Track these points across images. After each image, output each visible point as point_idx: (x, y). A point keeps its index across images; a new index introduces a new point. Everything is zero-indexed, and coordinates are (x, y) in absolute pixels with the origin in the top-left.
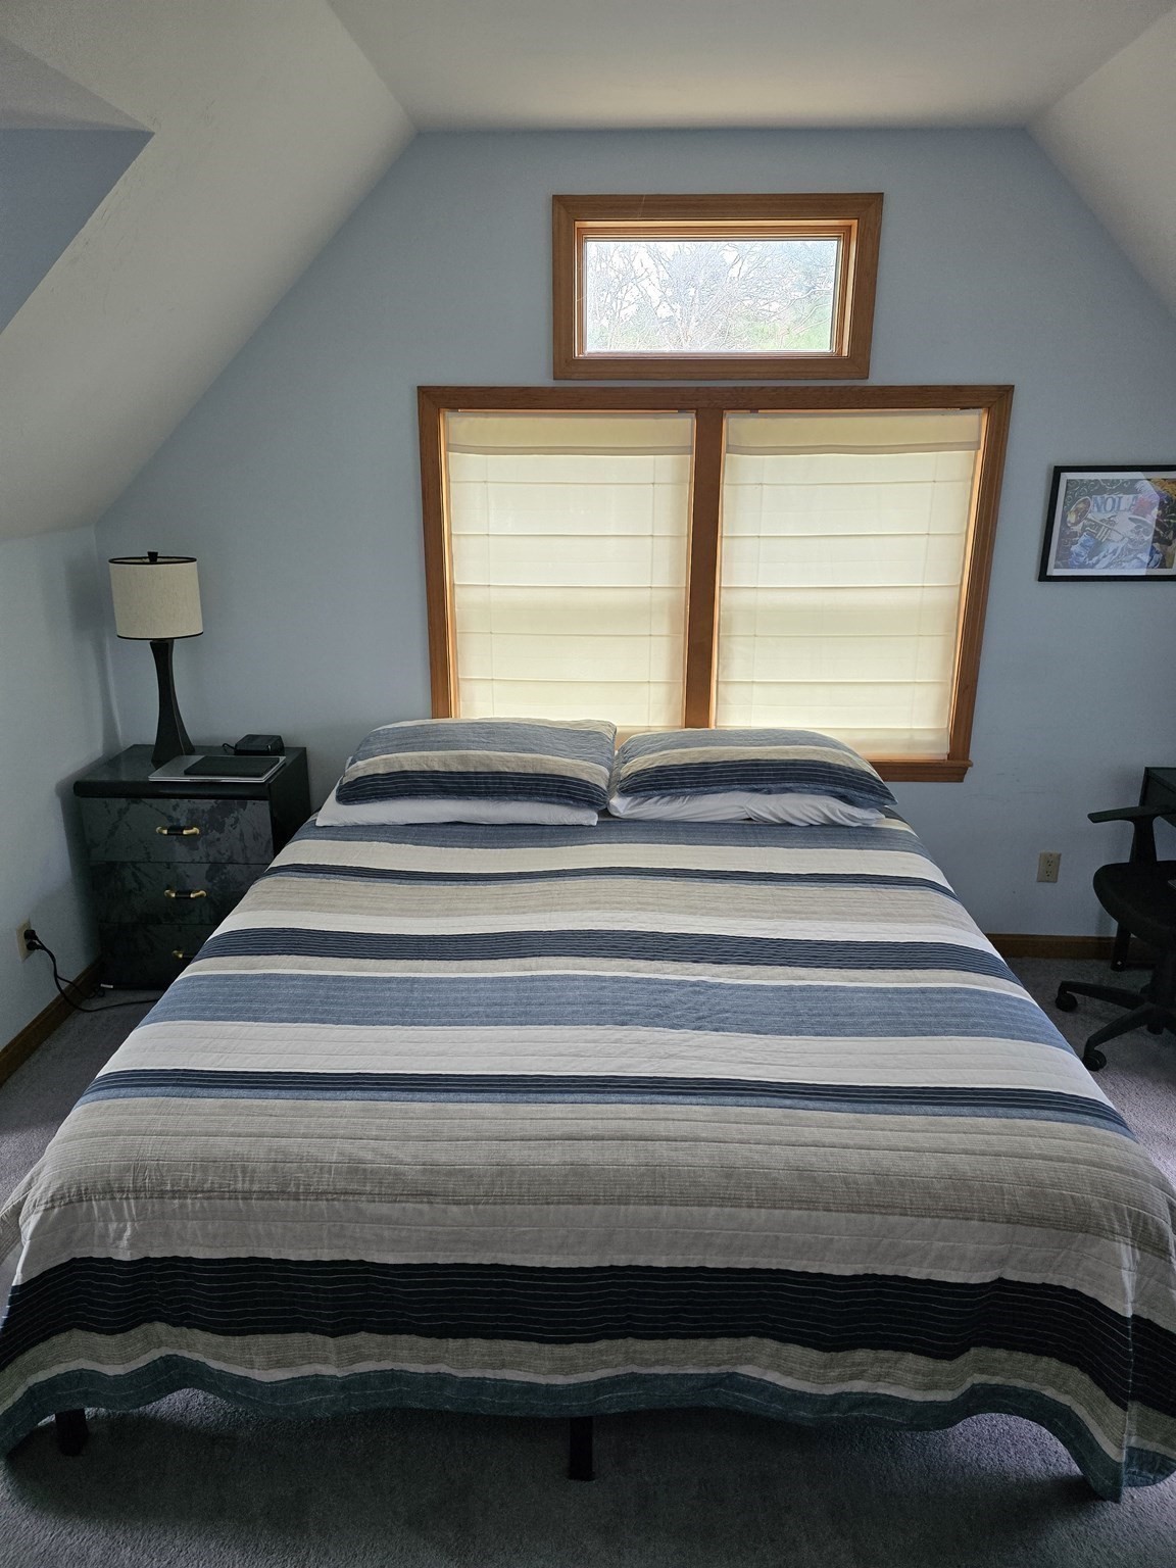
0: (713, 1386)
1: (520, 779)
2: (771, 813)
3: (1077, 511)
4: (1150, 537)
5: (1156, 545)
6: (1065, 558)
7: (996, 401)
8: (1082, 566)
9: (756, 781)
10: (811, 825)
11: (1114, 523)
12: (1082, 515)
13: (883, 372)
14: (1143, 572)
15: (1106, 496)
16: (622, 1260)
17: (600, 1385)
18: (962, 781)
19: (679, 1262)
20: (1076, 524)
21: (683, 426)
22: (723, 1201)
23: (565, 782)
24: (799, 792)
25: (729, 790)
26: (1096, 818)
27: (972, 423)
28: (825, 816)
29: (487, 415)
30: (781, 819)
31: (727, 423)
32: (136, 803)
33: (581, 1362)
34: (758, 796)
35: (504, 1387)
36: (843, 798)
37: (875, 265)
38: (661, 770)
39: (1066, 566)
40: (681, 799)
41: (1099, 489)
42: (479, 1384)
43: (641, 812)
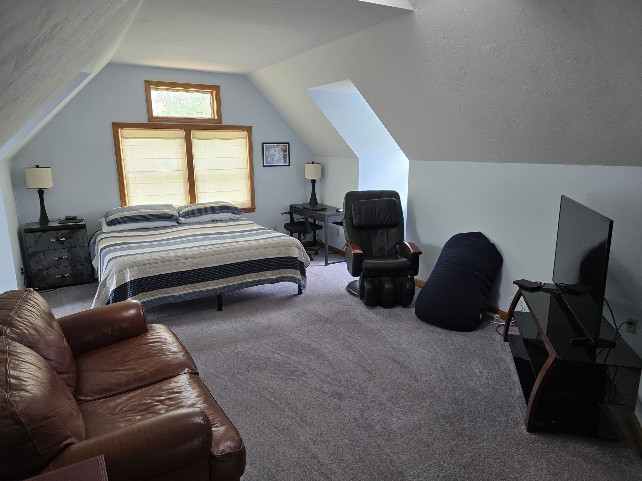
0: (241, 285)
1: (157, 215)
2: (218, 218)
3: (268, 152)
4: (282, 157)
5: (284, 159)
6: (267, 162)
7: (248, 129)
8: (271, 163)
9: (214, 211)
10: (227, 220)
11: (275, 154)
12: (269, 152)
13: (225, 123)
14: (282, 164)
15: (273, 149)
16: (224, 264)
17: (223, 288)
18: (255, 212)
19: (233, 262)
20: (268, 154)
21: (182, 133)
22: (239, 251)
23: (169, 215)
24: (224, 213)
25: (208, 214)
26: (282, 214)
27: (244, 134)
28: (230, 217)
29: (131, 130)
30: (220, 219)
31: (192, 132)
32: (44, 233)
33: (219, 283)
34: (214, 215)
35: (207, 291)
36: (233, 213)
37: (220, 100)
38: (191, 211)
39: (268, 163)
40: (197, 217)
41: (271, 147)
42: (202, 291)
43: (188, 221)
